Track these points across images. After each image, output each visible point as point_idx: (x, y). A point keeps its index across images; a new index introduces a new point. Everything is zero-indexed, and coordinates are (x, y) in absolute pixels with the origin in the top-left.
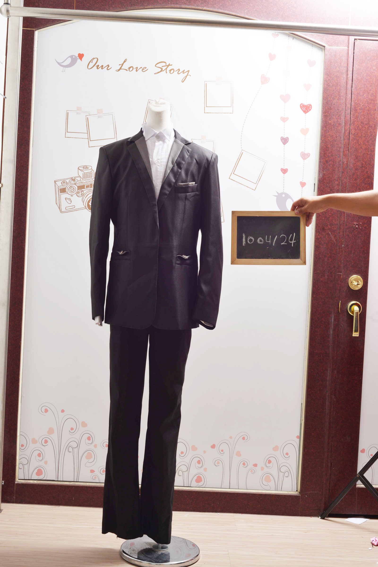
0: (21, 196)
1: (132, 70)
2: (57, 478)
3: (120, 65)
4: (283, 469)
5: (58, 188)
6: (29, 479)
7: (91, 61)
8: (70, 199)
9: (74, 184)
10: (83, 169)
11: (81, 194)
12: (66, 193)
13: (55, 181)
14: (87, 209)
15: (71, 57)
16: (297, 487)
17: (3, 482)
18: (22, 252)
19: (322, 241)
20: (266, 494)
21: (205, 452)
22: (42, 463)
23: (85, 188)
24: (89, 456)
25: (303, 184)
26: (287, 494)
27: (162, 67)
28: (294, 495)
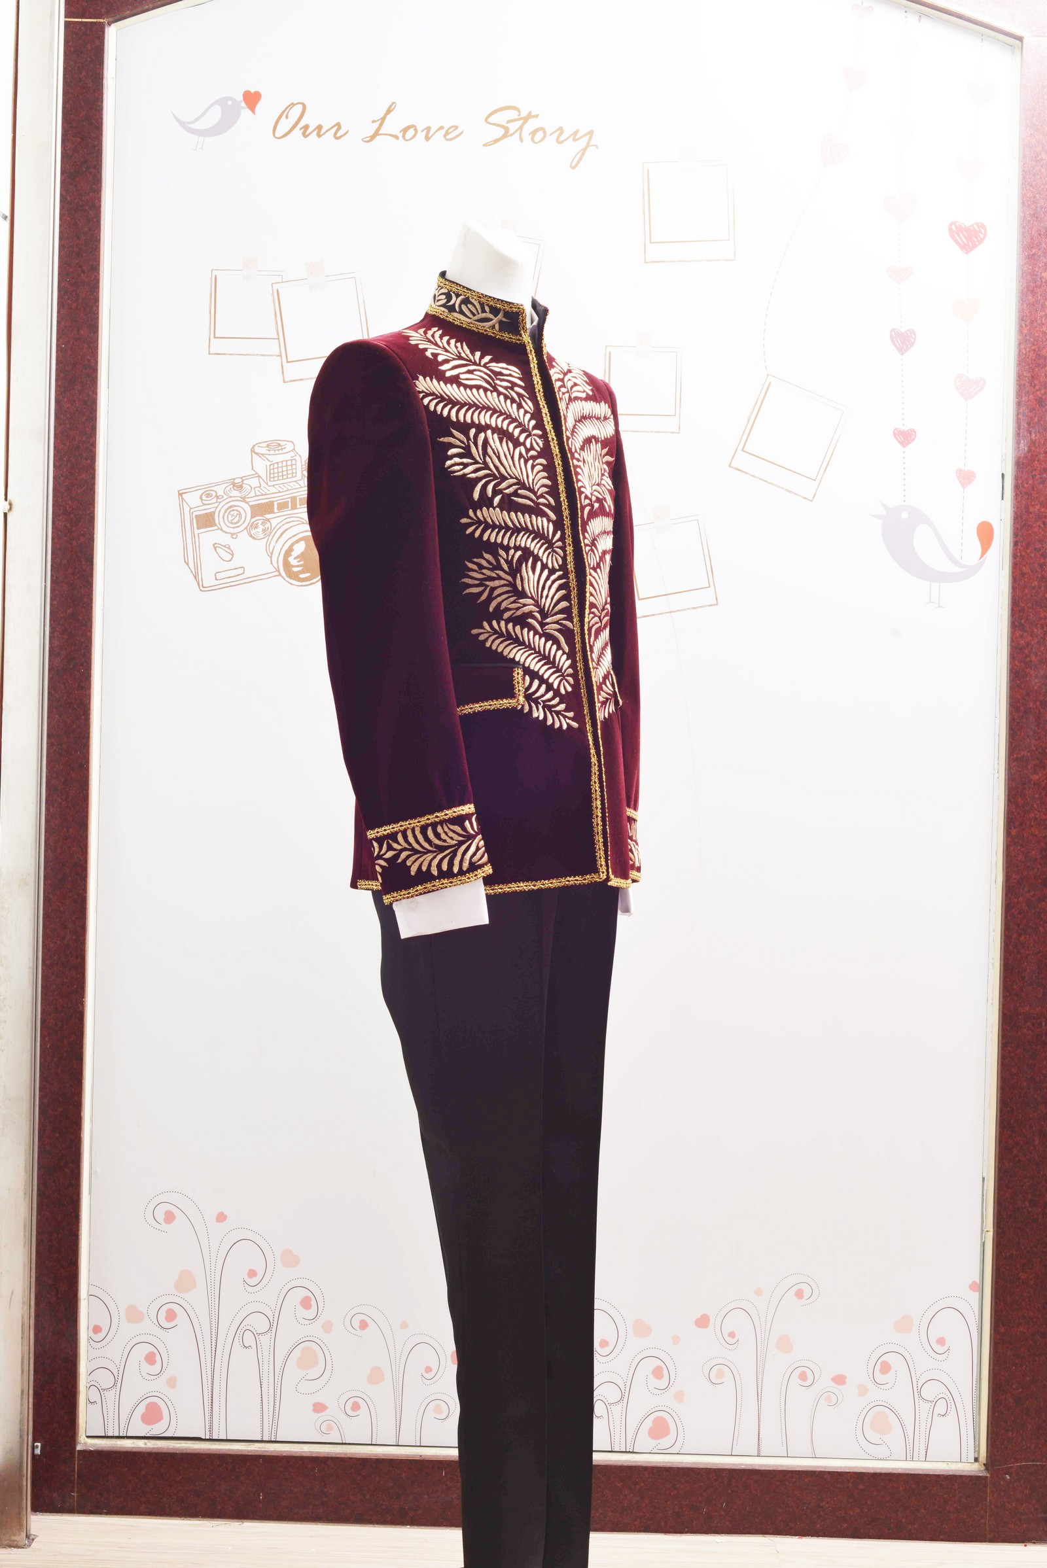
0: (75, 543)
1: (414, 136)
2: (207, 1430)
3: (374, 121)
4: (930, 1392)
5: (191, 514)
6: (121, 1435)
7: (284, 113)
8: (229, 548)
9: (240, 499)
10: (268, 452)
11: (264, 531)
12: (216, 528)
13: (180, 492)
14: (282, 577)
15: (222, 102)
16: (977, 1449)
17: (37, 1447)
18: (83, 717)
19: (1032, 655)
20: (878, 1471)
21: (676, 1340)
22: (159, 1385)
23: (276, 510)
24: (307, 1361)
25: (966, 478)
26: (944, 1470)
27: (508, 122)
28: (969, 1474)
